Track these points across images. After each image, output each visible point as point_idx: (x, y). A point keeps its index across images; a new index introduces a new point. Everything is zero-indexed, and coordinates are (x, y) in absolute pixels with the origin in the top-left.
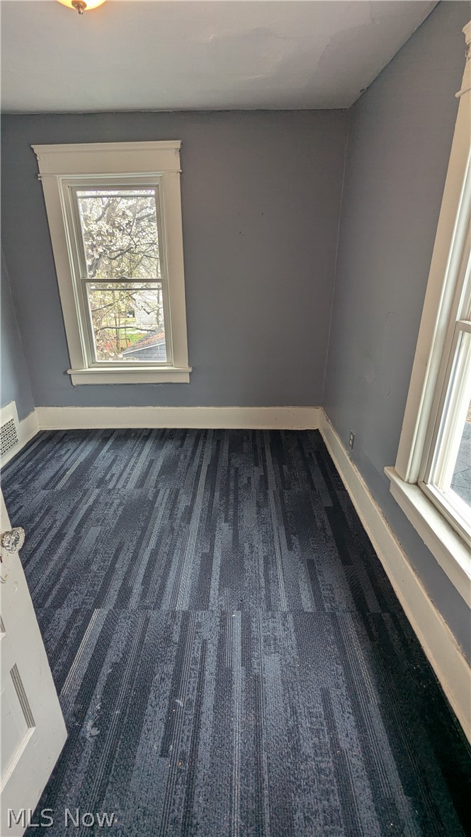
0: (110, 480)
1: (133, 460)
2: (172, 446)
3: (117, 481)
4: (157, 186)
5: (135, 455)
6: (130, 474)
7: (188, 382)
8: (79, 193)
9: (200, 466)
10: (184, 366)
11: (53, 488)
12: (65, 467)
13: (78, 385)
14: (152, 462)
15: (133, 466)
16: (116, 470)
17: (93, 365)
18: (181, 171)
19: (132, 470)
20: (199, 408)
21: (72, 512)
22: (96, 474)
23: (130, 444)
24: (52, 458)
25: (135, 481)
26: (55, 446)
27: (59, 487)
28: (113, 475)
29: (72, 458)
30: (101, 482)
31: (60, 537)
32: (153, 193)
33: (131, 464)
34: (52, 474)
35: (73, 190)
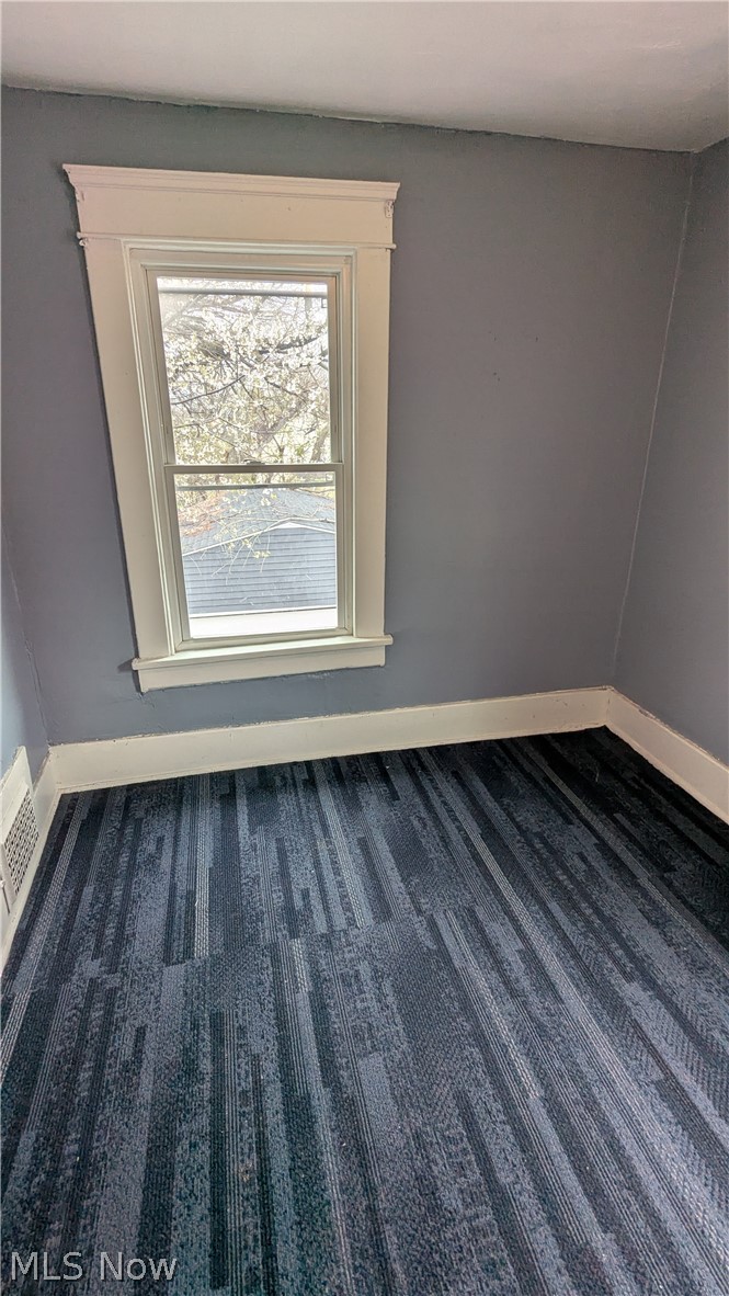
0: (307, 906)
1: (322, 846)
2: (375, 797)
3: (326, 909)
4: (336, 276)
5: (318, 832)
6: (341, 884)
7: (382, 663)
8: (163, 283)
9: (467, 840)
10: (377, 636)
11: (188, 953)
12: (182, 888)
13: (150, 691)
14: (365, 845)
15: (334, 863)
16: (302, 877)
17: (185, 646)
18: (394, 246)
19: (337, 872)
20: (398, 710)
21: (281, 1023)
22: (267, 897)
23: (287, 803)
24: (132, 867)
25: (362, 898)
26: (121, 830)
27: (202, 945)
28: (305, 895)
29: (183, 860)
30: (294, 920)
31: (298, 1114)
32: (322, 288)
33: (324, 856)
34: (162, 912)
35: (150, 274)
